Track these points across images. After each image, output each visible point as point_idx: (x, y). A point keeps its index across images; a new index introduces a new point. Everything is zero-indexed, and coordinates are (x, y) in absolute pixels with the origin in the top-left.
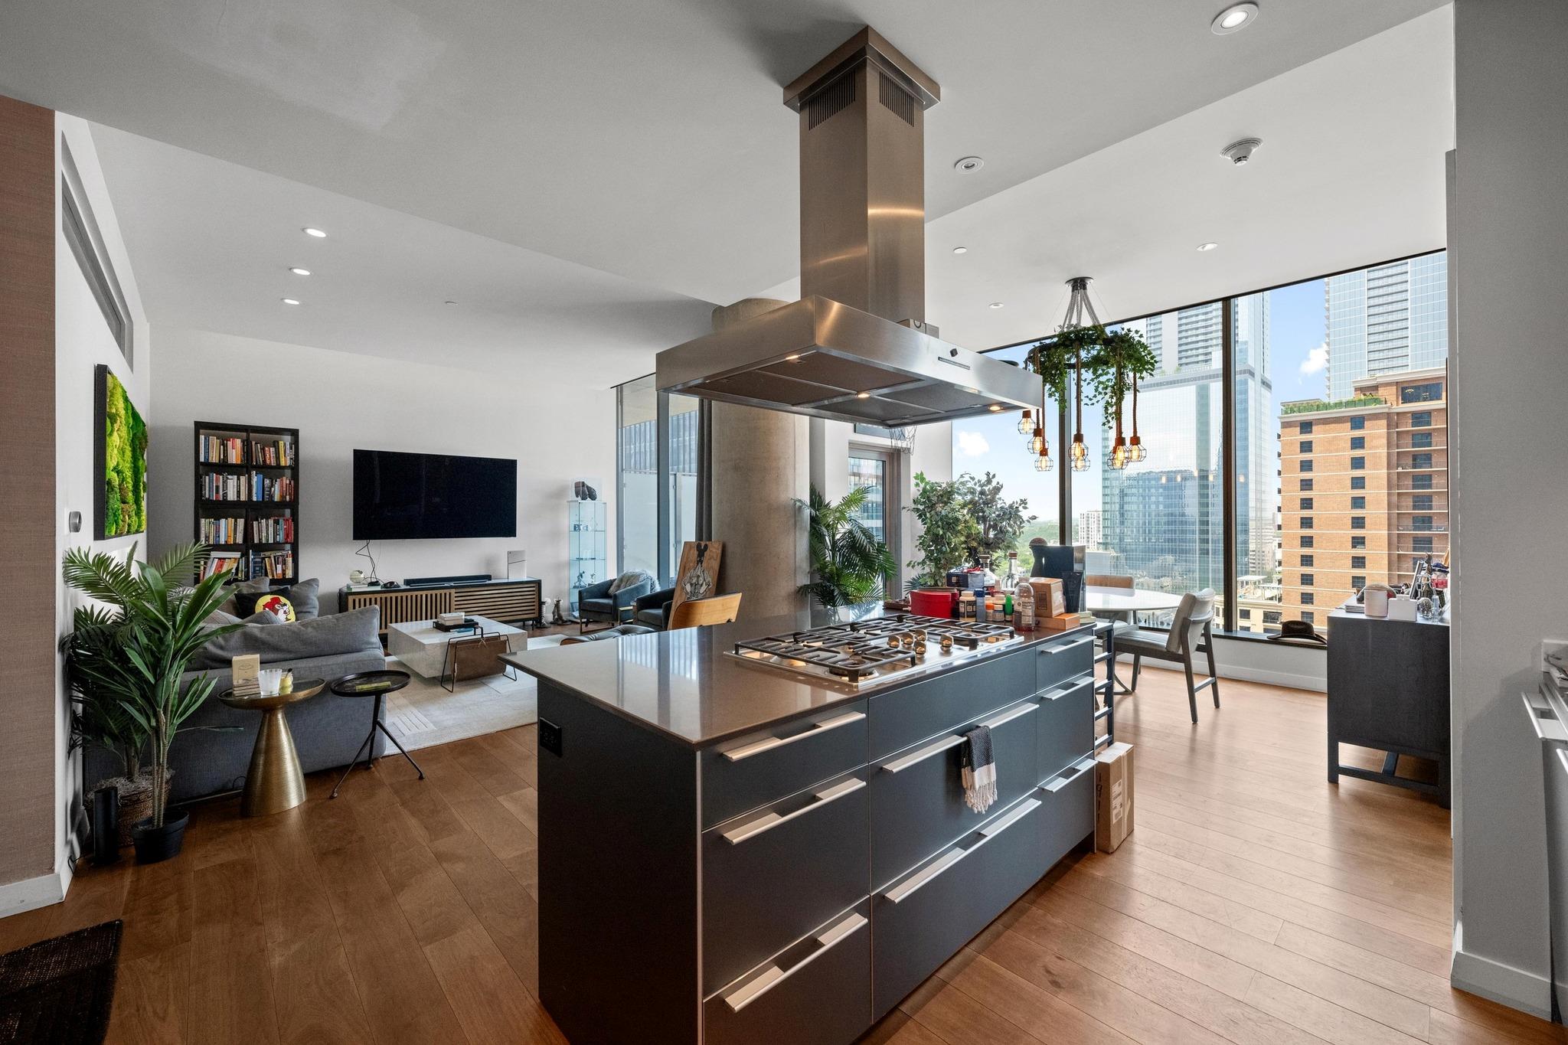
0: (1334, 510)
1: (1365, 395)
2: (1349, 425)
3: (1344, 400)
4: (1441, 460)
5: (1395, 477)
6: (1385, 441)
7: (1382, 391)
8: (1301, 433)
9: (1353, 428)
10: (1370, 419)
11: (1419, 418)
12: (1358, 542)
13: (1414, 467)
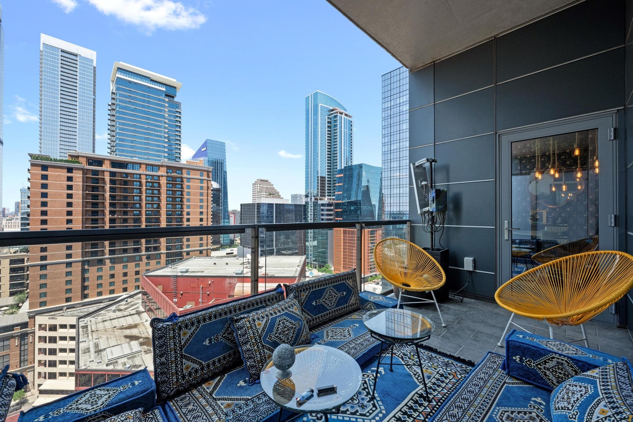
0: (58, 207)
1: (73, 159)
2: (66, 170)
3: (64, 159)
4: (102, 190)
5: (85, 195)
6: (81, 180)
7: (80, 159)
8: (42, 170)
9: (68, 172)
10: (75, 170)
11: (95, 173)
12: (69, 221)
13: (92, 191)
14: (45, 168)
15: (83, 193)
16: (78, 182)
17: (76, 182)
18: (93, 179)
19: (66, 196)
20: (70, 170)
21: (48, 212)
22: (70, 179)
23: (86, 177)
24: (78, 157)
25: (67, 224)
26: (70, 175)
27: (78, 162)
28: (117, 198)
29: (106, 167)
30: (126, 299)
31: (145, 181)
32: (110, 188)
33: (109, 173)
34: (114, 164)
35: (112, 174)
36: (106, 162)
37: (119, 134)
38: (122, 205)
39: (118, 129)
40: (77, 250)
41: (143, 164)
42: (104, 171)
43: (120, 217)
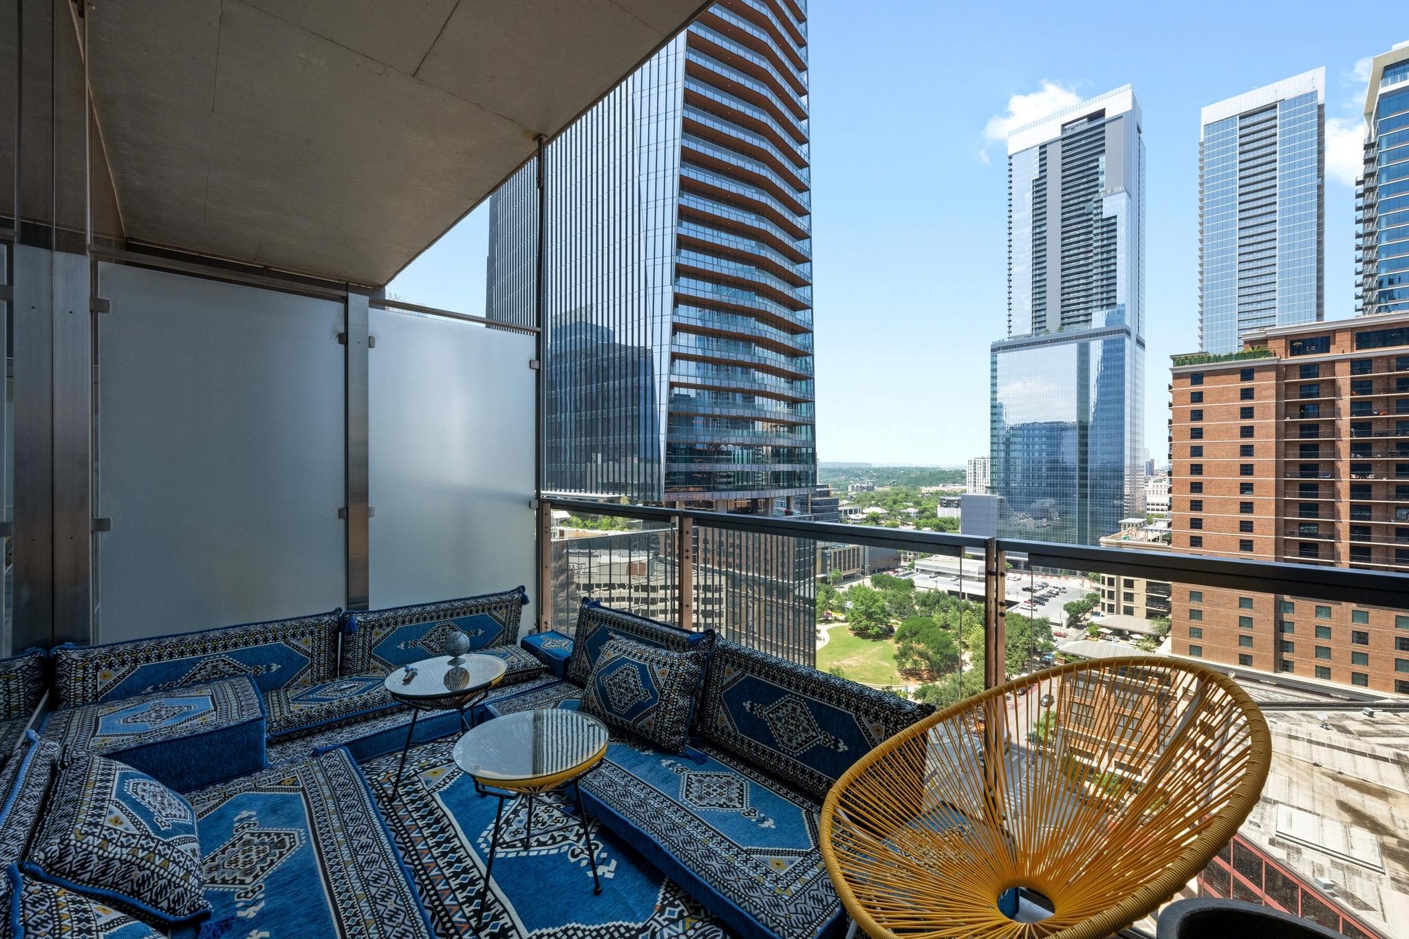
0: (1222, 457)
1: (1253, 348)
2: (1239, 376)
3: (1234, 353)
4: (1328, 410)
5: (1283, 426)
6: (1274, 392)
7: (1270, 344)
8: (1192, 384)
9: (1243, 379)
10: (1259, 371)
11: (1307, 370)
12: (1246, 488)
13: (1302, 416)
14: (1197, 378)
15: (1277, 423)
16: (1266, 398)
17: (1259, 399)
18: (1302, 386)
19: (1238, 432)
20: (1247, 374)
21: (1205, 468)
22: (1247, 394)
23: (1286, 384)
24: (1265, 341)
25: (1242, 492)
26: (1247, 384)
27: (1266, 353)
28: (1374, 429)
29: (1342, 350)
30: (1370, 710)
32: (1353, 402)
33: (1347, 366)
34: (1364, 337)
35: (1358, 365)
36: (1338, 337)
37: (1388, 250)
38: (1394, 446)
39: (1384, 236)
40: (1265, 552)
42: (1333, 363)
43: (1385, 480)
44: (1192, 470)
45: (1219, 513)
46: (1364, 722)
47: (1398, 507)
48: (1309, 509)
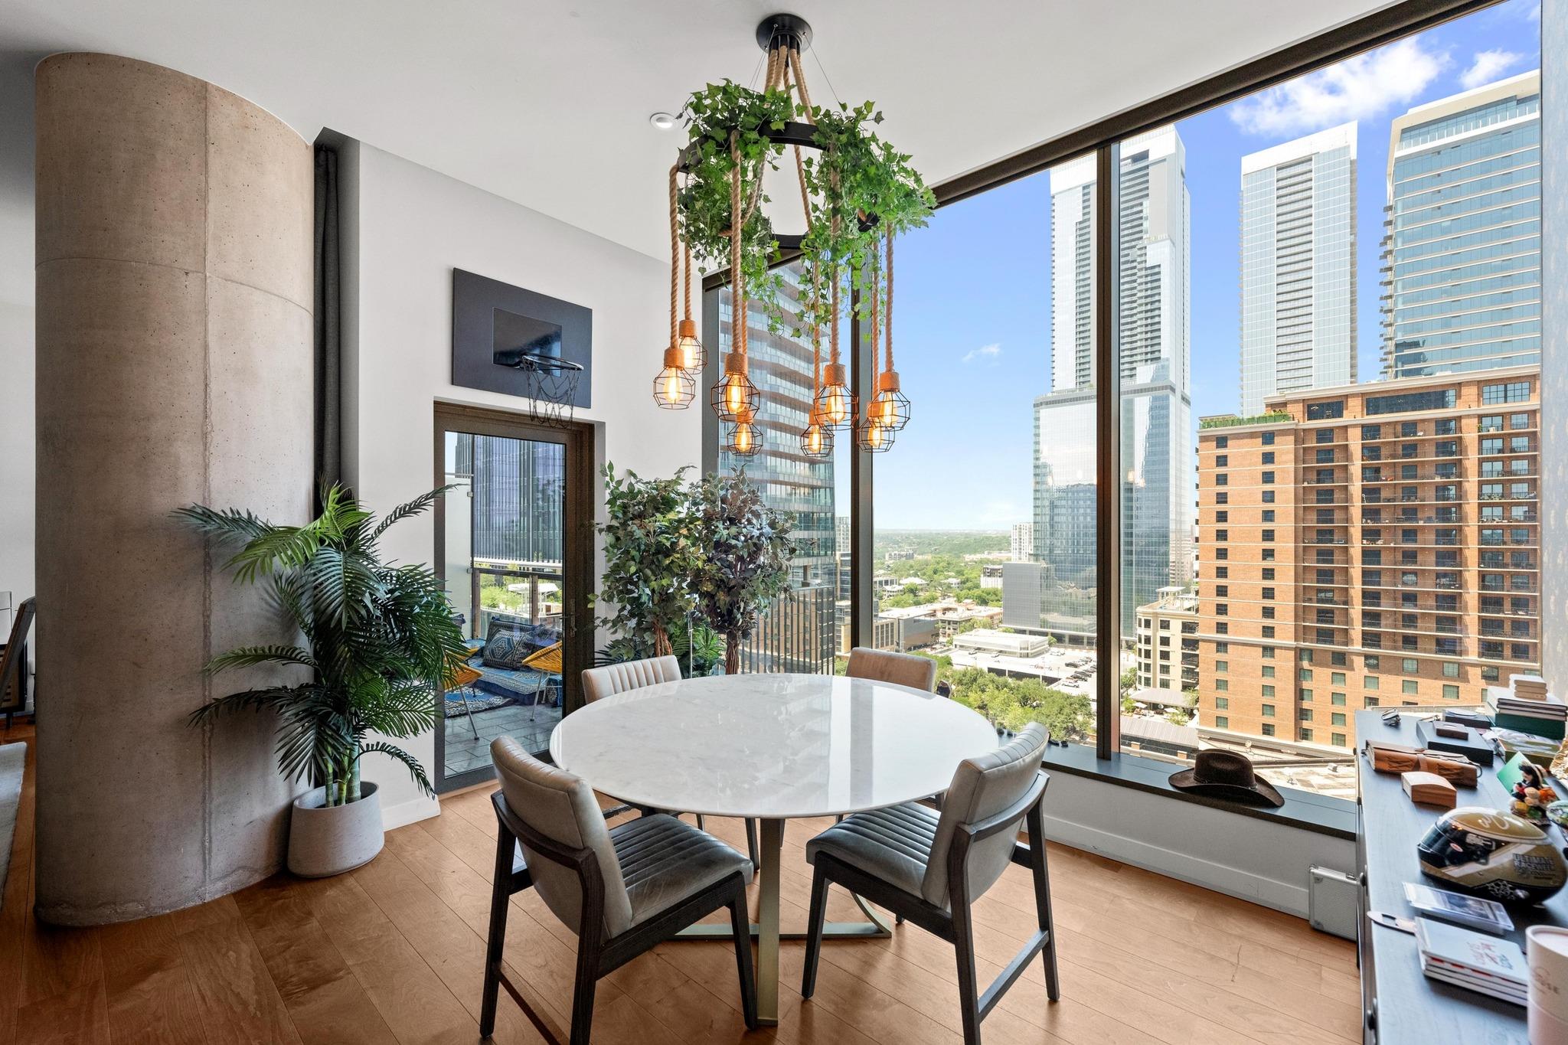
0: (1246, 523)
1: (1275, 411)
2: (1260, 440)
3: (1256, 416)
4: (1342, 475)
5: (1301, 491)
6: (1292, 456)
7: (1290, 407)
8: (1217, 447)
9: (1264, 443)
10: (1279, 435)
11: (1324, 434)
12: (1268, 554)
13: (1318, 482)
14: (1222, 442)
15: (1295, 489)
16: (1286, 462)
17: (1280, 464)
18: (1319, 451)
19: (1260, 497)
20: (1268, 438)
21: (1229, 534)
22: (1268, 458)
23: (1304, 449)
24: (1284, 404)
25: (1264, 559)
26: (1268, 448)
27: (1285, 417)
28: (1384, 494)
29: (1354, 415)
31: (1475, 435)
32: (1364, 468)
33: (1358, 431)
34: (1374, 403)
35: (1371, 431)
36: (1351, 402)
37: (1404, 313)
38: (1400, 512)
39: (1400, 300)
40: (1285, 620)
41: (1469, 383)
42: (1346, 428)
43: (1392, 545)
44: (1217, 535)
45: (1243, 579)
46: (1327, 777)
47: (1405, 573)
48: (1325, 575)
